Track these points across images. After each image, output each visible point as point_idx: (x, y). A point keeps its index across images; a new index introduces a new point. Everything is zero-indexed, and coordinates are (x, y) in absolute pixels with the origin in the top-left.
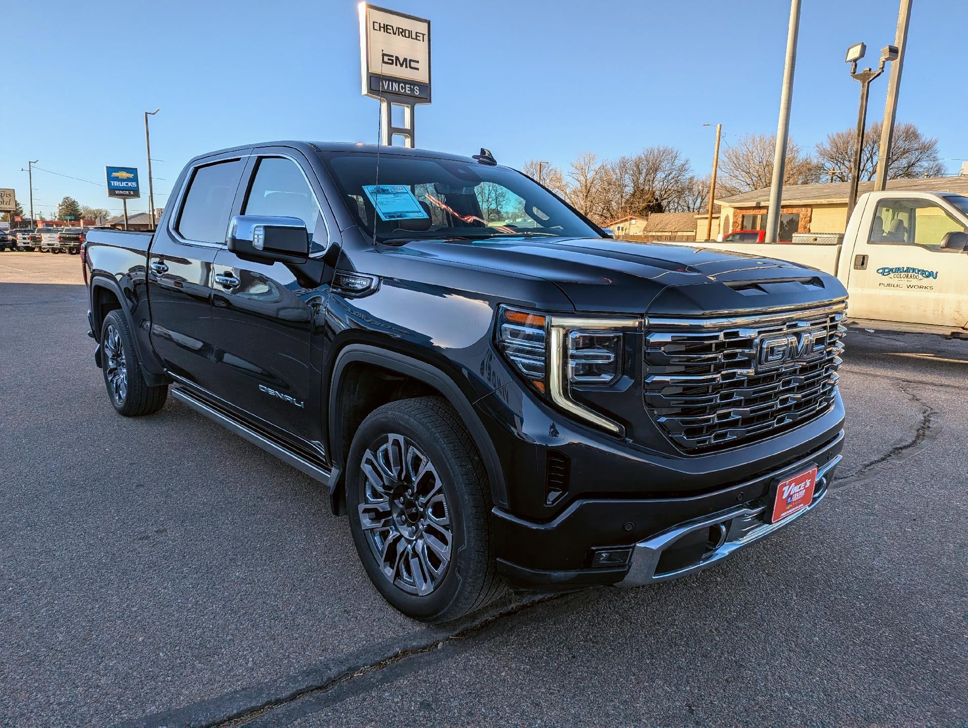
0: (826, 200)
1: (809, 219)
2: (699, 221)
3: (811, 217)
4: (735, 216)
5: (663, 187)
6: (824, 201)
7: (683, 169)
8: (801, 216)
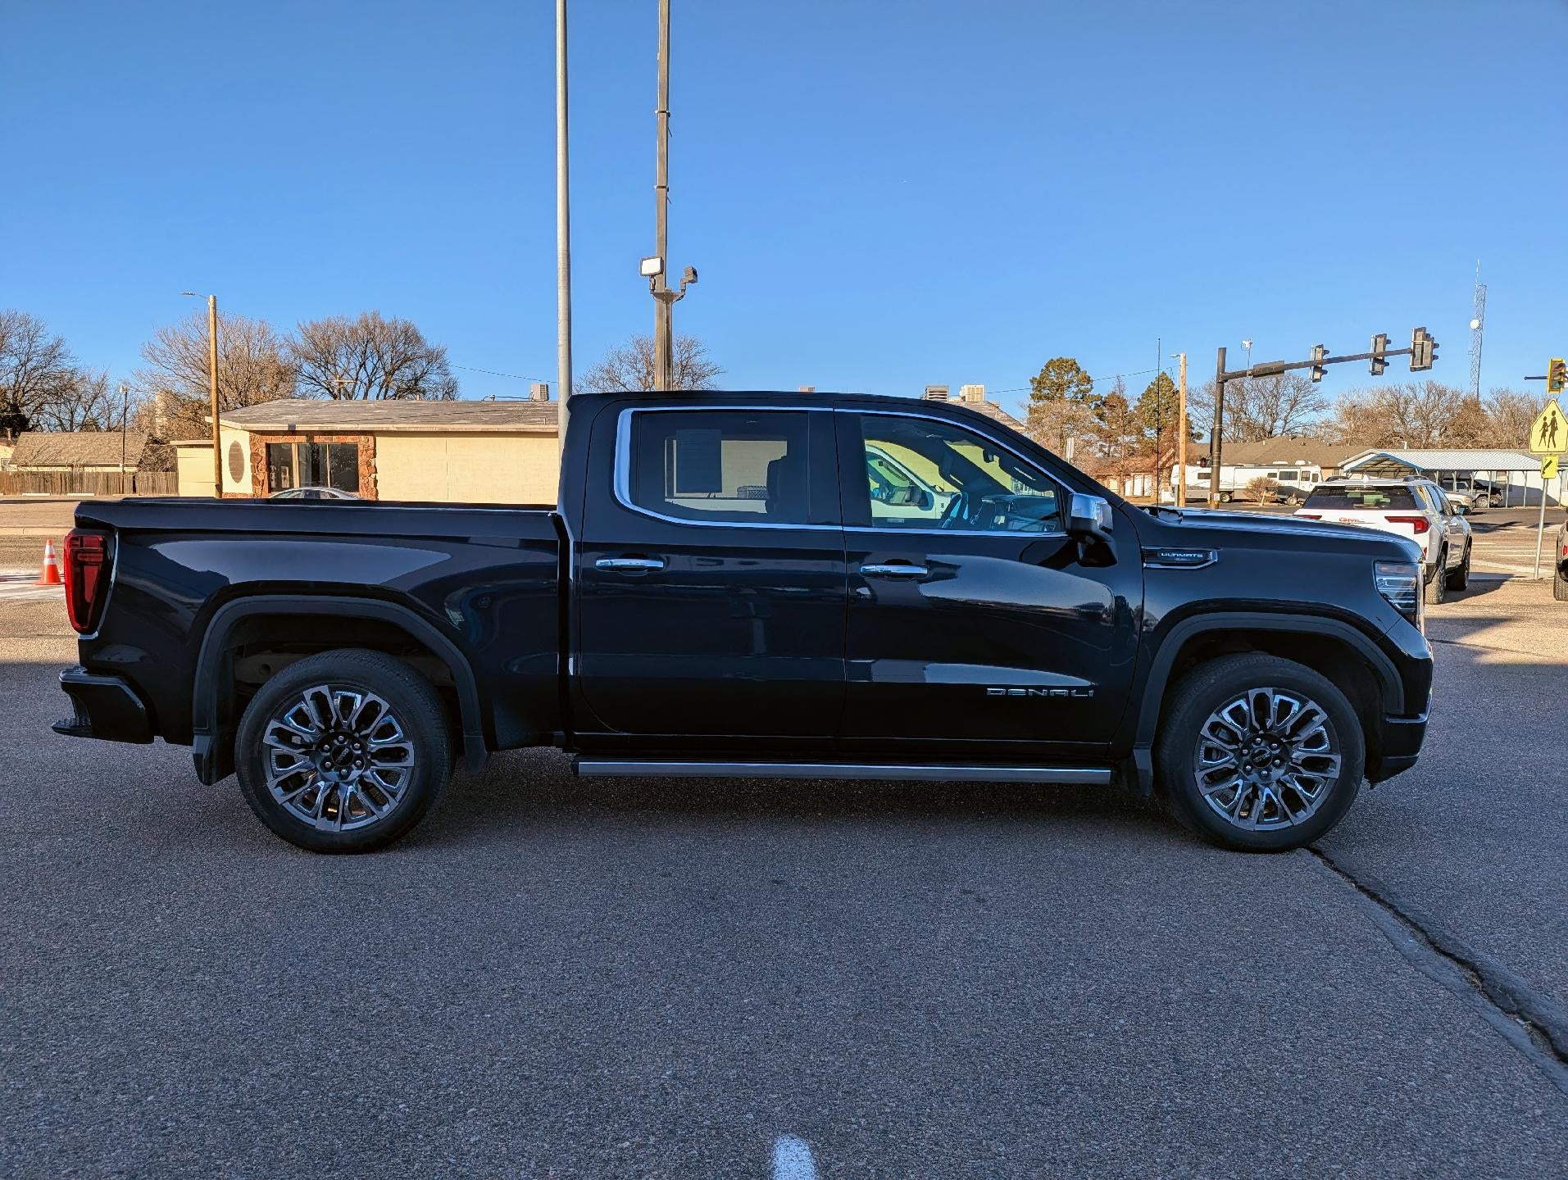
0: (395, 426)
1: (372, 451)
2: (179, 450)
3: (375, 450)
4: (253, 444)
5: (17, 386)
6: (392, 427)
7: (52, 354)
8: (360, 447)
